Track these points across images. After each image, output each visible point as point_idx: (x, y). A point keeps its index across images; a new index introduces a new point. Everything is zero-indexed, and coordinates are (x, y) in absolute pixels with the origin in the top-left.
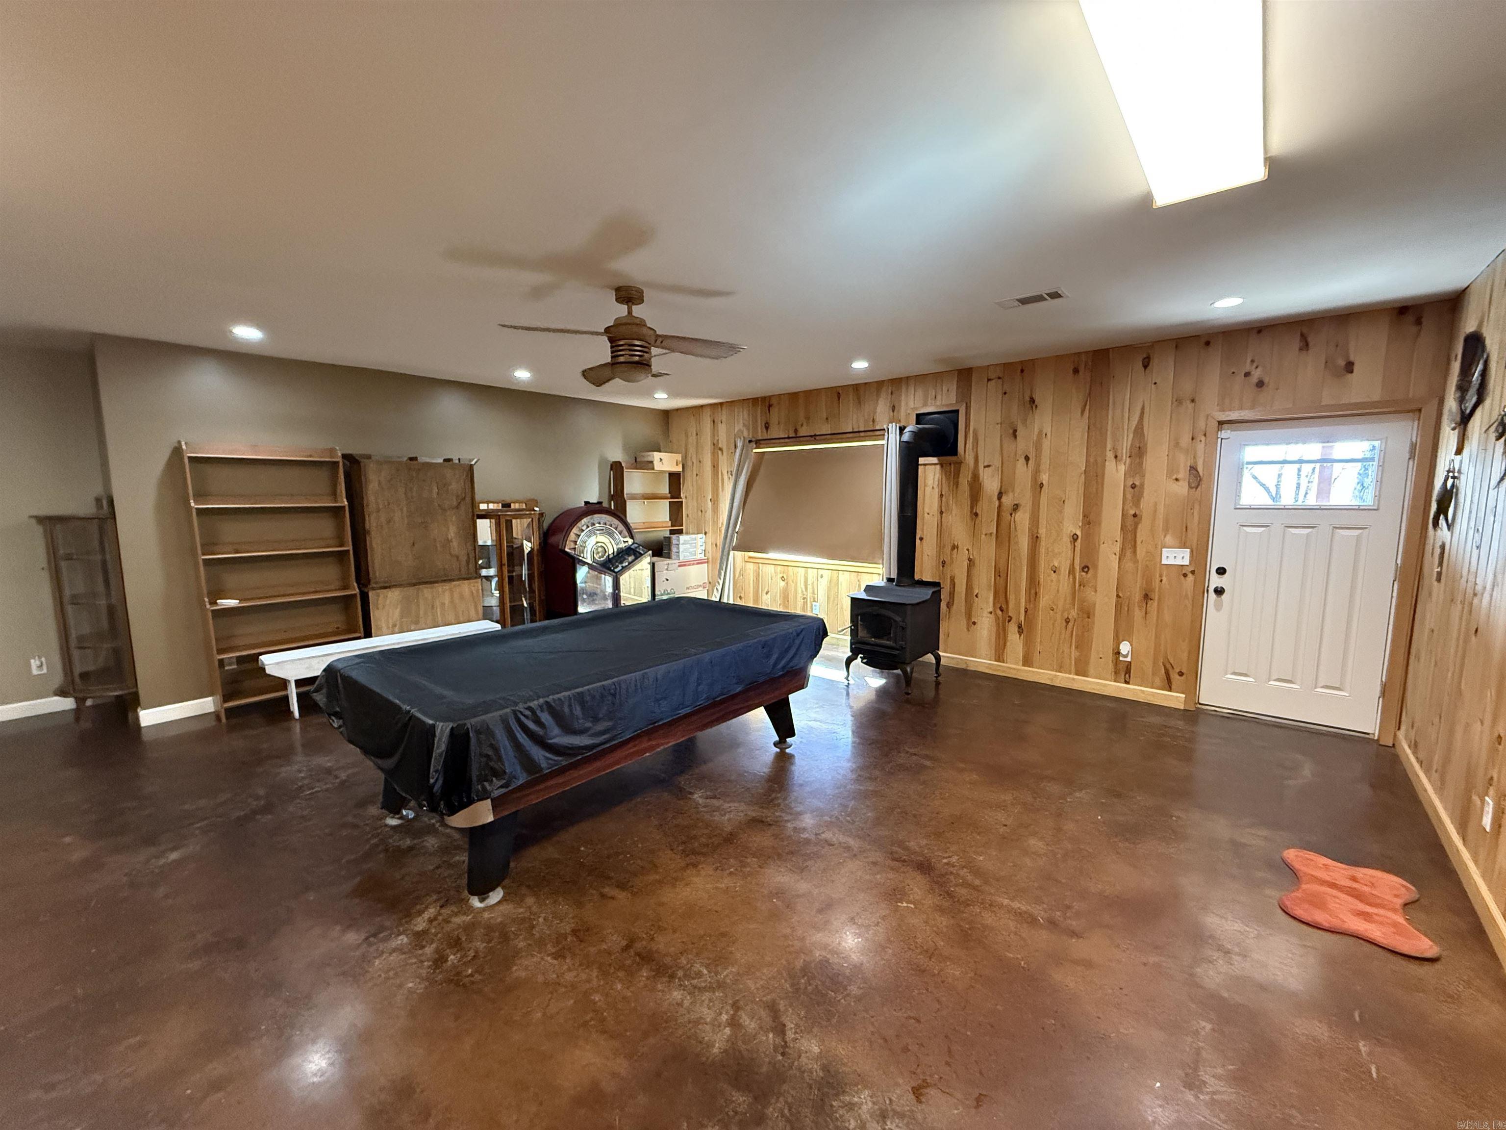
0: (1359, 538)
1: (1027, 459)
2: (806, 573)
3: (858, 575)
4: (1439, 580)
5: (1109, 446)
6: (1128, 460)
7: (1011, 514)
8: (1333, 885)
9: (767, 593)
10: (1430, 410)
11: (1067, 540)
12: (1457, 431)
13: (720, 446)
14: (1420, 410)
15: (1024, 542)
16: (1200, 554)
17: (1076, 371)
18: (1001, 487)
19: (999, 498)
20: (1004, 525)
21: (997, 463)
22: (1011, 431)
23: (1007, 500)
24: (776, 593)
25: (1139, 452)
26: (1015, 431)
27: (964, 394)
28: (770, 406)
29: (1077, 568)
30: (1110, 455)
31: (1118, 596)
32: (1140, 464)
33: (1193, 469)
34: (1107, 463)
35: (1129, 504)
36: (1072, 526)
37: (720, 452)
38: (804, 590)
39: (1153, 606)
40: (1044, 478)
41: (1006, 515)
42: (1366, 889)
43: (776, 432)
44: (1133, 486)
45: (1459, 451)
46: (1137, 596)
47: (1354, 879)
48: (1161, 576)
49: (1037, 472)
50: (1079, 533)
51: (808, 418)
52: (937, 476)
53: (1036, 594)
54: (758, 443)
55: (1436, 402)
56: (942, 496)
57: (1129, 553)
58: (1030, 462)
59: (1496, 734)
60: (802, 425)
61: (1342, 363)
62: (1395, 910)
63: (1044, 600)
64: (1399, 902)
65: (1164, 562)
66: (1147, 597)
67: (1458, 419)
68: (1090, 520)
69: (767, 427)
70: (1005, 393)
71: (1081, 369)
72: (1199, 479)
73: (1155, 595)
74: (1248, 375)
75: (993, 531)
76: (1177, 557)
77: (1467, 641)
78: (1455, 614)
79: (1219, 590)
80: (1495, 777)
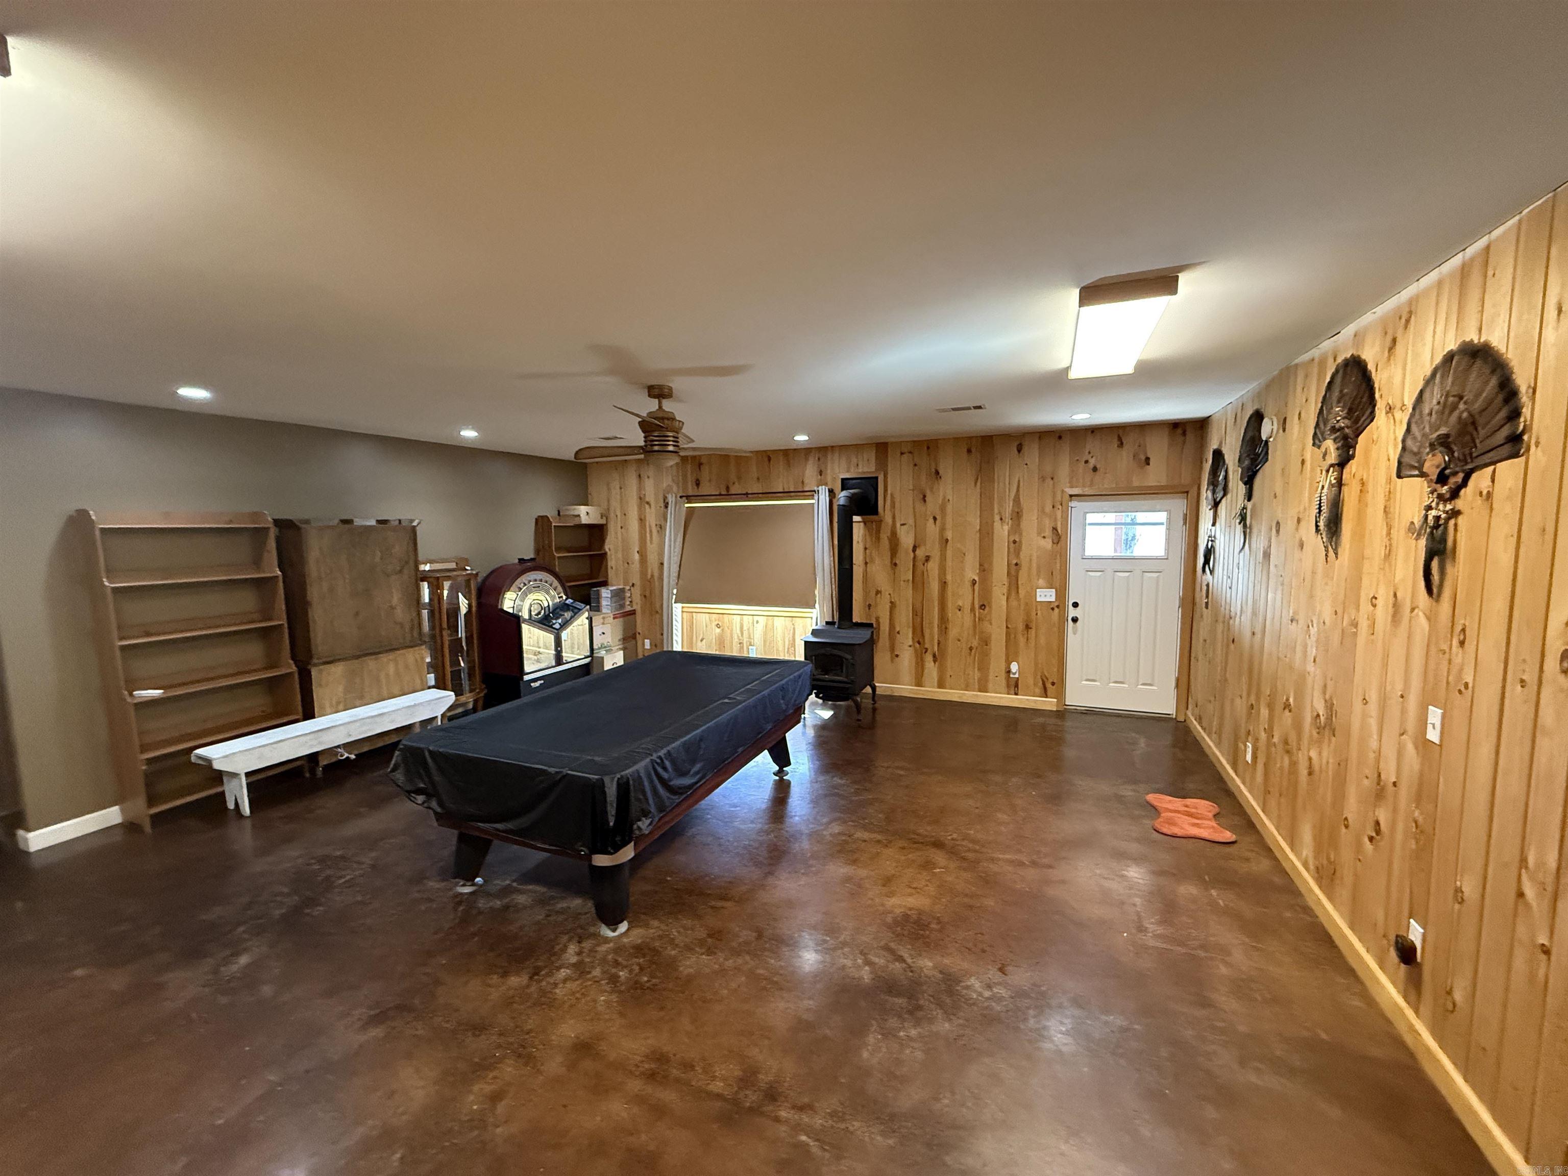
0: (1158, 577)
1: (935, 519)
2: (742, 620)
3: (792, 621)
4: (1207, 607)
5: (996, 511)
6: (1010, 521)
7: (924, 564)
8: (1178, 812)
9: (702, 640)
10: (1193, 493)
11: (968, 585)
12: (1212, 511)
13: (647, 499)
14: (1187, 492)
15: (935, 586)
16: (1062, 593)
17: (969, 451)
18: (915, 542)
19: (914, 550)
20: (918, 572)
21: (911, 521)
22: (922, 496)
23: (920, 553)
24: (712, 639)
25: (1017, 515)
26: (924, 496)
27: (882, 463)
28: (700, 464)
29: (977, 606)
30: (997, 518)
31: (1007, 627)
32: (1019, 525)
33: (1055, 529)
34: (995, 524)
35: (1012, 556)
36: (972, 573)
37: (647, 506)
38: (740, 635)
39: (1032, 632)
40: (949, 535)
41: (919, 564)
42: (1193, 810)
43: (707, 488)
44: (1015, 542)
45: (1214, 524)
46: (1021, 626)
47: (1187, 806)
48: (1036, 610)
49: (943, 529)
50: (976, 579)
51: (739, 478)
52: (862, 532)
53: (946, 628)
54: (689, 499)
55: (1196, 488)
56: (866, 549)
57: (1013, 594)
58: (937, 522)
59: (1250, 703)
60: (734, 483)
61: (1143, 458)
62: (1209, 820)
63: (953, 632)
64: (1211, 815)
65: (1039, 599)
66: (1028, 627)
67: (1213, 503)
68: (985, 568)
69: (698, 483)
70: (915, 465)
71: (973, 450)
72: (1059, 537)
73: (1033, 625)
74: (1086, 462)
75: (911, 578)
76: (1046, 595)
77: (1228, 647)
78: (1219, 630)
79: (1072, 620)
80: (1251, 729)
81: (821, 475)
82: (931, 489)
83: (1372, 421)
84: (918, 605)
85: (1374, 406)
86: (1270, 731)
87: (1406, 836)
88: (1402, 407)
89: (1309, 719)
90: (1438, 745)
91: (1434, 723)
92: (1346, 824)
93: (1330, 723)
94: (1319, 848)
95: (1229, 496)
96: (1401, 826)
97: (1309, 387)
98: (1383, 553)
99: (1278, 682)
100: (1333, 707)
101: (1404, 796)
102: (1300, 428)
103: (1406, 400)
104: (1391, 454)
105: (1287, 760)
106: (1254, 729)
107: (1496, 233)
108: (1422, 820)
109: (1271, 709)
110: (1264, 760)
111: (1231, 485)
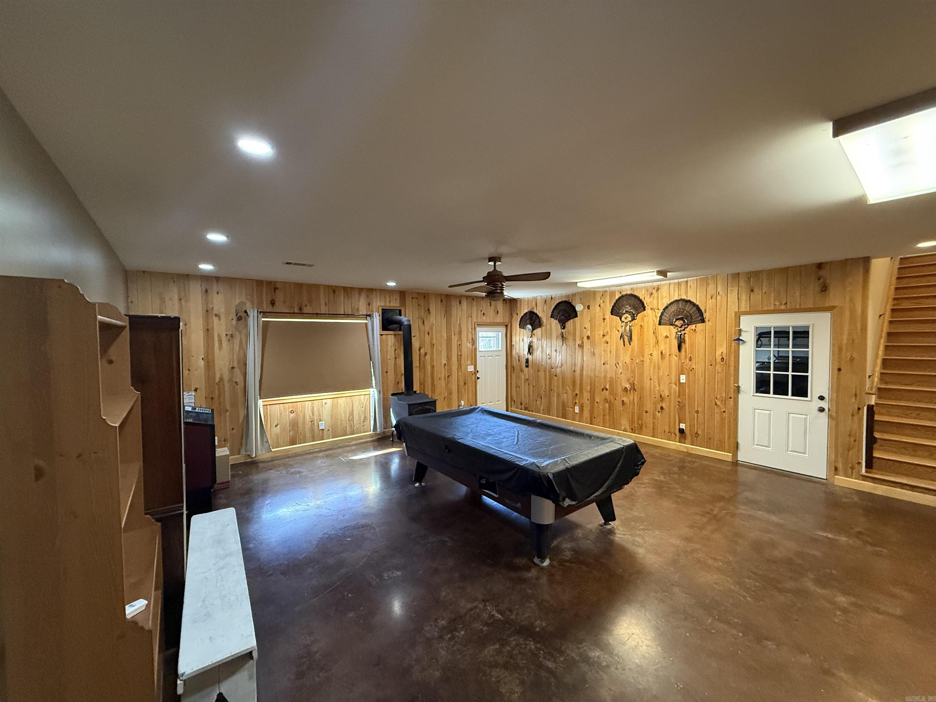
0: (499, 358)
1: (428, 333)
2: (313, 404)
3: (351, 399)
5: (452, 330)
6: (458, 335)
7: (424, 357)
9: (276, 426)
10: (509, 325)
11: (443, 366)
14: (506, 325)
15: (429, 368)
16: (475, 367)
17: (442, 301)
18: (420, 346)
19: (419, 350)
20: (422, 362)
21: (418, 335)
22: (422, 322)
23: (422, 351)
24: (287, 422)
25: (460, 333)
26: (423, 322)
27: (403, 302)
28: (275, 289)
29: (446, 376)
30: (453, 334)
31: (458, 385)
32: (460, 337)
33: (472, 339)
34: (452, 337)
35: (459, 351)
36: (444, 361)
37: (215, 320)
38: (311, 416)
39: (467, 385)
40: (434, 341)
41: (422, 358)
43: (280, 307)
44: (459, 345)
46: (462, 384)
48: (468, 376)
49: (432, 339)
50: (446, 363)
51: (310, 302)
52: (393, 341)
53: (434, 389)
54: (265, 314)
56: (395, 350)
57: (459, 369)
58: (429, 335)
59: (574, 394)
60: (306, 306)
61: (497, 311)
63: (438, 390)
65: (469, 370)
66: (465, 384)
68: (449, 359)
69: (273, 303)
70: (419, 305)
71: (443, 300)
72: (474, 342)
73: (466, 383)
74: (481, 311)
75: (418, 365)
76: (471, 368)
77: (551, 379)
78: (542, 374)
79: (478, 378)
80: (577, 401)
81: (369, 306)
82: (427, 318)
83: (644, 311)
84: (422, 381)
85: (645, 307)
86: (592, 399)
87: (675, 406)
88: (658, 309)
89: (620, 390)
90: (685, 383)
91: (683, 379)
92: (646, 412)
93: (633, 388)
94: (632, 424)
95: (544, 328)
96: (672, 405)
97: (604, 299)
98: (654, 343)
99: (596, 384)
100: (634, 384)
101: (673, 397)
102: (600, 309)
103: (660, 308)
104: (655, 319)
105: (607, 405)
106: (579, 402)
107: (689, 279)
108: (680, 401)
109: (592, 392)
110: (589, 408)
111: (545, 324)
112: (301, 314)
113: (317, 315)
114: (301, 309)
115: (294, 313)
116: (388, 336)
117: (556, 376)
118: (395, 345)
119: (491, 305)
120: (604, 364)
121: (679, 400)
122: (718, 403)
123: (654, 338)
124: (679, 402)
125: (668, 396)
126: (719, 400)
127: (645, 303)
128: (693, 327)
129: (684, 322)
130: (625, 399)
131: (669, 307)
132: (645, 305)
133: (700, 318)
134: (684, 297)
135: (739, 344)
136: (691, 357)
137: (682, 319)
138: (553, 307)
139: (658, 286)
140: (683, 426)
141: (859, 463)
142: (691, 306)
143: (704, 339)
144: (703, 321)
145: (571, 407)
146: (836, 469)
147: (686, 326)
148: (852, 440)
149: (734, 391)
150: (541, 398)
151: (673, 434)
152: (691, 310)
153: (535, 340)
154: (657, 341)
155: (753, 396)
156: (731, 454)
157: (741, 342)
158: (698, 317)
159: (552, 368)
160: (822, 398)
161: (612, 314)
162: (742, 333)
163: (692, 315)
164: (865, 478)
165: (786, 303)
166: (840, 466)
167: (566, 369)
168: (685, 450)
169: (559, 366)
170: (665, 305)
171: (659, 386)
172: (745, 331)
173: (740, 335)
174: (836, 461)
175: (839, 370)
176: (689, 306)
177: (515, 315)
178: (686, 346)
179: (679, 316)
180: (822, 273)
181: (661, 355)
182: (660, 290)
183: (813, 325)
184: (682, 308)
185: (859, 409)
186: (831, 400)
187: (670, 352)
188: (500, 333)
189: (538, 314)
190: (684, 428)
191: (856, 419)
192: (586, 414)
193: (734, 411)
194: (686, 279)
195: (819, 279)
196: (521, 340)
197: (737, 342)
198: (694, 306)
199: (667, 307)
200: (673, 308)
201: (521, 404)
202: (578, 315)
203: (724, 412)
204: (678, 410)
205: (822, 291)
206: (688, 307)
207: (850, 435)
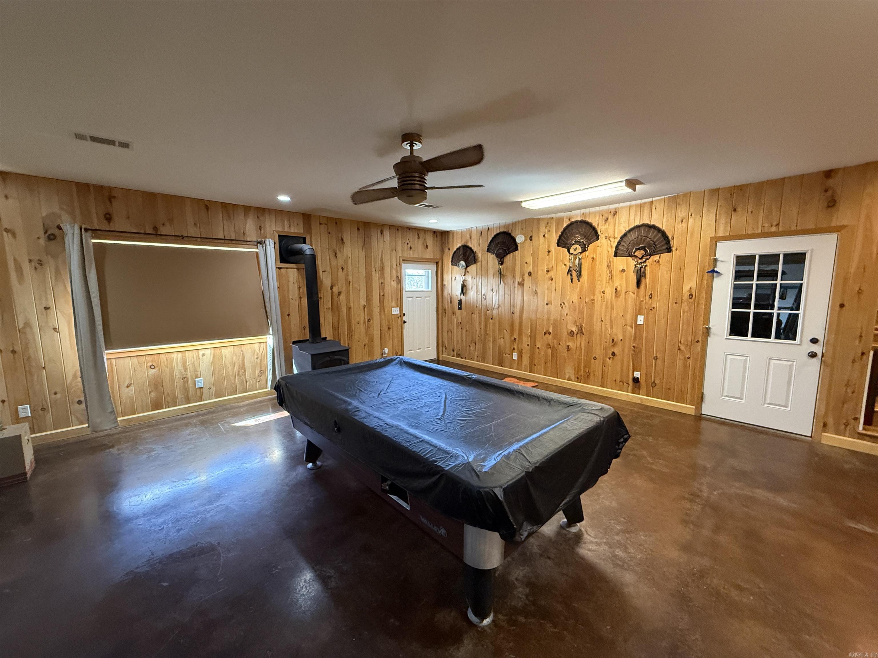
0: (428, 300)
1: (343, 269)
2: (183, 357)
5: (373, 266)
6: (379, 272)
7: (338, 297)
11: (362, 308)
14: (434, 262)
15: (344, 310)
16: (401, 310)
17: (358, 229)
18: (332, 284)
19: (331, 289)
20: (335, 302)
21: (328, 269)
22: (334, 254)
23: (335, 290)
25: (382, 269)
26: (336, 254)
27: (308, 227)
28: (111, 198)
29: (366, 320)
30: (373, 269)
31: (381, 330)
32: (383, 274)
33: (397, 277)
34: (373, 273)
35: (381, 291)
36: (363, 302)
39: (391, 330)
40: (350, 278)
41: (335, 298)
43: (122, 225)
44: (382, 283)
46: (386, 329)
48: (392, 319)
49: (347, 275)
50: (366, 305)
51: (171, 219)
52: (296, 275)
53: (352, 335)
54: (96, 233)
55: (441, 260)
56: (300, 288)
57: (382, 311)
59: (512, 339)
60: (163, 224)
61: (425, 244)
63: (356, 337)
65: (393, 313)
66: (389, 328)
68: (369, 299)
69: (108, 218)
70: (329, 233)
71: (361, 229)
72: (399, 280)
73: (391, 327)
74: (408, 244)
75: (330, 306)
76: (396, 311)
77: (486, 322)
78: (476, 317)
79: (405, 322)
80: (516, 347)
81: (261, 230)
82: (340, 251)
83: (597, 240)
84: (336, 324)
86: (533, 345)
87: (629, 352)
88: (614, 238)
89: (565, 334)
90: (643, 325)
91: (641, 320)
92: (595, 358)
93: (581, 332)
94: (578, 372)
95: (479, 264)
96: (626, 350)
97: (550, 227)
98: (608, 278)
99: (538, 327)
100: (581, 327)
101: (627, 342)
102: (545, 240)
103: (616, 236)
104: (610, 250)
105: (550, 351)
106: (518, 347)
107: (654, 199)
108: (637, 346)
109: (533, 337)
110: (529, 355)
111: (480, 259)
112: (157, 235)
113: (182, 239)
114: (155, 228)
115: (145, 234)
116: (289, 269)
117: (492, 319)
118: (298, 281)
119: (419, 238)
120: (547, 304)
121: (634, 345)
122: (682, 348)
123: (608, 272)
124: (634, 347)
125: (621, 340)
126: (684, 344)
127: (599, 231)
128: (656, 257)
129: (646, 251)
130: (570, 344)
131: (628, 235)
132: (599, 233)
133: (665, 247)
134: (647, 222)
135: (713, 277)
136: (651, 294)
137: (643, 248)
138: (490, 239)
139: (616, 209)
140: (637, 374)
141: (856, 419)
142: (656, 232)
143: (669, 273)
144: (669, 250)
145: (509, 353)
146: (825, 425)
147: (648, 257)
148: (850, 391)
149: (703, 333)
150: (475, 344)
151: (625, 384)
152: (655, 237)
153: (469, 278)
154: (612, 276)
155: (726, 339)
156: (694, 407)
157: (715, 274)
158: (663, 246)
159: (488, 310)
160: (814, 341)
161: (558, 246)
162: (719, 264)
163: (656, 243)
164: (862, 436)
165: (778, 225)
166: (830, 421)
167: (503, 310)
168: (639, 402)
169: (495, 307)
170: (623, 232)
171: (611, 328)
172: (722, 261)
173: (715, 266)
174: (826, 415)
175: (842, 306)
176: (653, 232)
177: (446, 250)
178: (647, 281)
179: (640, 245)
180: (831, 182)
181: (615, 292)
182: (617, 214)
183: (812, 251)
184: (645, 235)
185: (863, 354)
186: (827, 343)
187: (626, 288)
188: (430, 271)
189: (472, 248)
190: (639, 377)
191: (857, 365)
192: (526, 361)
193: (701, 356)
194: (651, 199)
195: (826, 191)
196: (454, 278)
197: (711, 274)
198: (659, 232)
199: (625, 235)
200: (632, 236)
201: (453, 351)
202: (519, 248)
203: (689, 358)
204: (632, 356)
205: (829, 207)
206: (652, 234)
207: (847, 385)
